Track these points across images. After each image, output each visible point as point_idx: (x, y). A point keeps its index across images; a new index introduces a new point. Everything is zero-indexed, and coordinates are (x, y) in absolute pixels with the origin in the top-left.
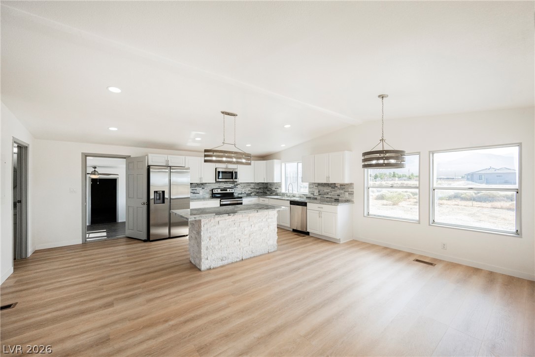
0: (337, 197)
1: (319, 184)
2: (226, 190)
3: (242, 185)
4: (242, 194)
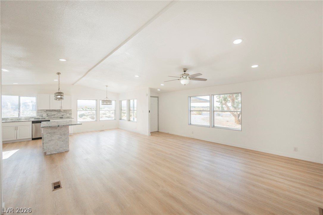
0: (62, 116)
1: (47, 110)
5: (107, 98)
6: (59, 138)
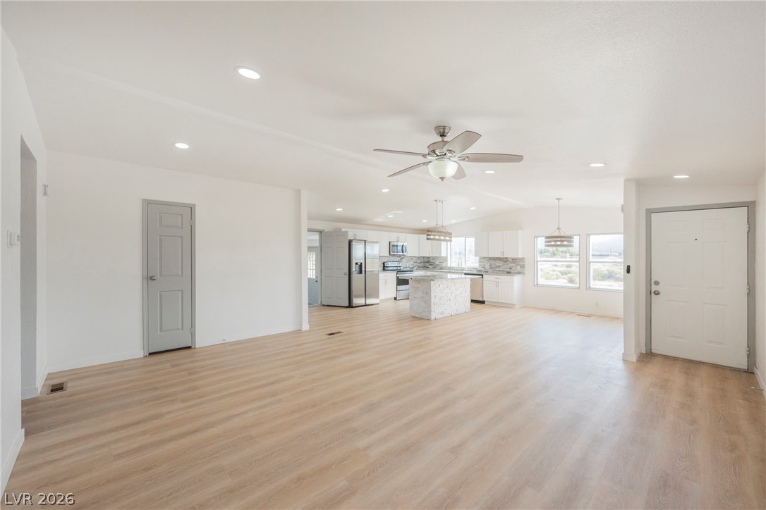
0: (509, 270)
1: (490, 259)
3: (408, 259)
4: (406, 268)
5: (559, 228)
6: (422, 297)
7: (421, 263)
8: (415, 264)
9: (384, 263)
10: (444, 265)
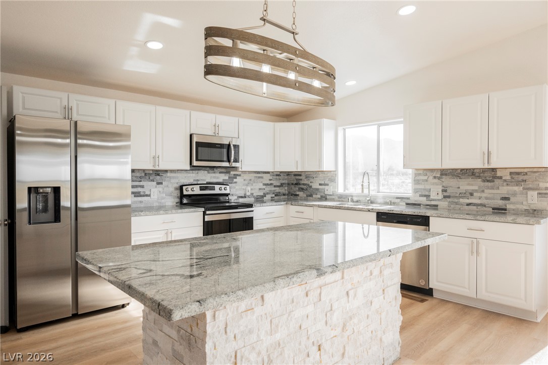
0: (500, 203)
1: (444, 173)
2: (213, 189)
3: (247, 177)
4: (245, 197)
7: (282, 185)
8: (268, 189)
9: (181, 188)
10: (329, 190)
